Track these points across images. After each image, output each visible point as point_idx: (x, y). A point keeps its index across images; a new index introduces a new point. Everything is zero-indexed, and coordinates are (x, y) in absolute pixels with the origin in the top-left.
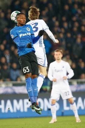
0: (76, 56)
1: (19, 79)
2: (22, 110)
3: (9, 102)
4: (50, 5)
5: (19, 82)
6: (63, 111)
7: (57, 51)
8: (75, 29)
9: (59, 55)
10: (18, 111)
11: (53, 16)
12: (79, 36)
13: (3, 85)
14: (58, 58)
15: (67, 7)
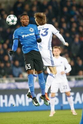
0: (75, 55)
1: (21, 76)
2: (24, 105)
3: (11, 97)
4: (50, 7)
5: (21, 78)
6: (62, 105)
7: (56, 48)
8: (74, 29)
9: (58, 51)
10: (21, 105)
11: (53, 18)
12: (77, 36)
13: (7, 81)
14: (57, 54)
15: (65, 9)
